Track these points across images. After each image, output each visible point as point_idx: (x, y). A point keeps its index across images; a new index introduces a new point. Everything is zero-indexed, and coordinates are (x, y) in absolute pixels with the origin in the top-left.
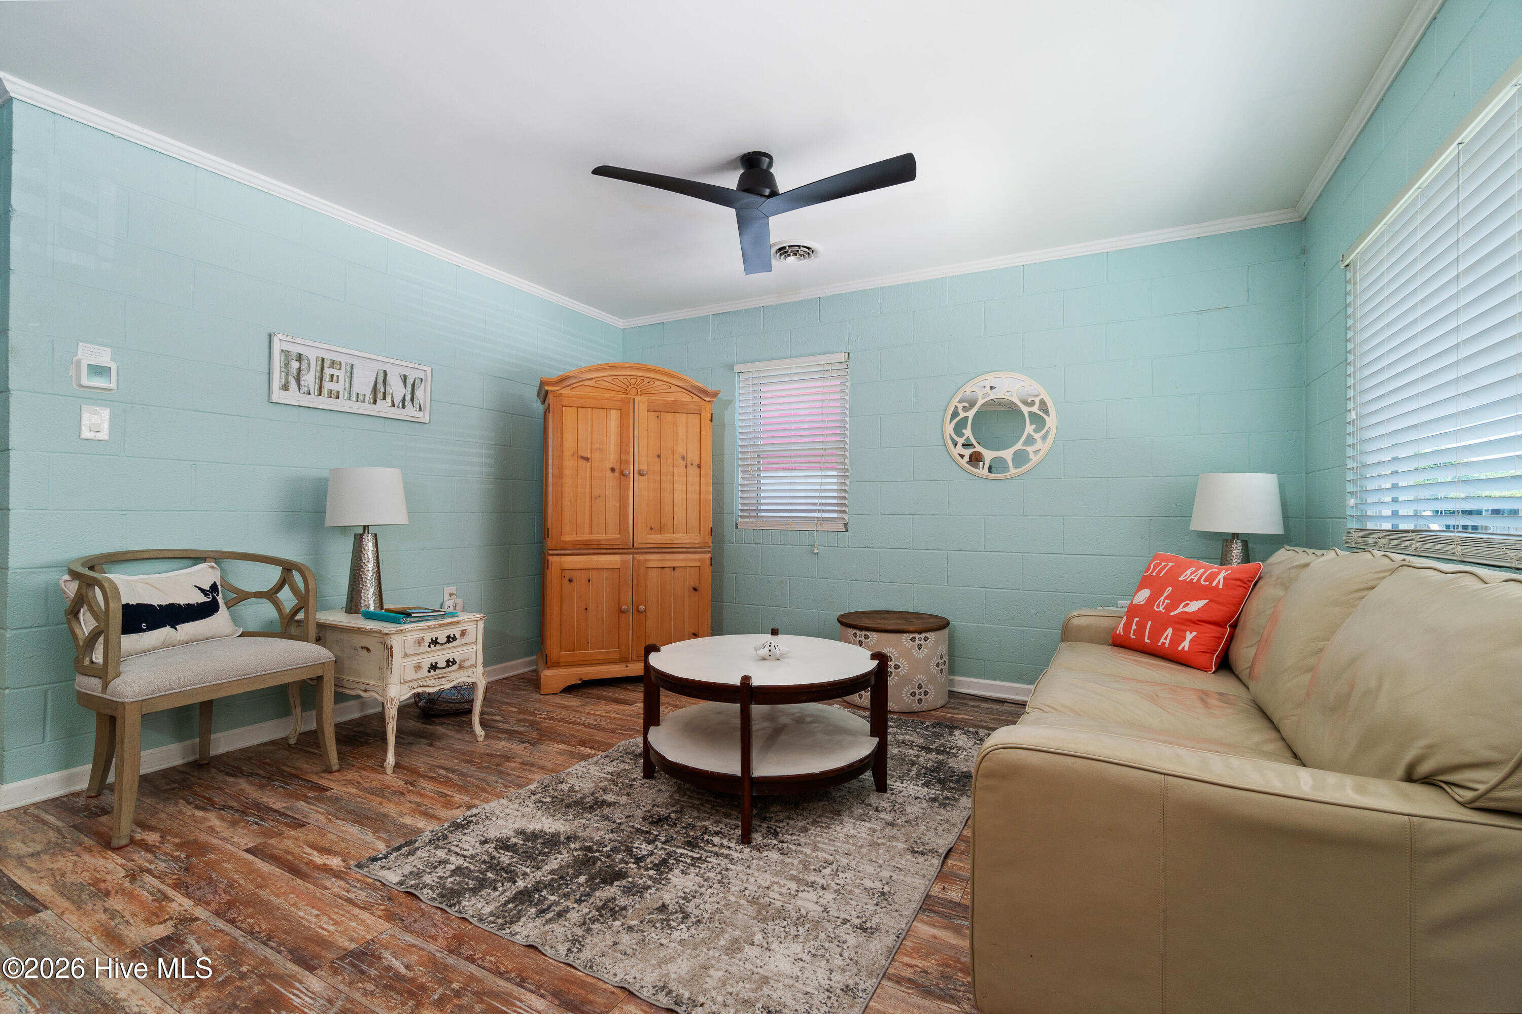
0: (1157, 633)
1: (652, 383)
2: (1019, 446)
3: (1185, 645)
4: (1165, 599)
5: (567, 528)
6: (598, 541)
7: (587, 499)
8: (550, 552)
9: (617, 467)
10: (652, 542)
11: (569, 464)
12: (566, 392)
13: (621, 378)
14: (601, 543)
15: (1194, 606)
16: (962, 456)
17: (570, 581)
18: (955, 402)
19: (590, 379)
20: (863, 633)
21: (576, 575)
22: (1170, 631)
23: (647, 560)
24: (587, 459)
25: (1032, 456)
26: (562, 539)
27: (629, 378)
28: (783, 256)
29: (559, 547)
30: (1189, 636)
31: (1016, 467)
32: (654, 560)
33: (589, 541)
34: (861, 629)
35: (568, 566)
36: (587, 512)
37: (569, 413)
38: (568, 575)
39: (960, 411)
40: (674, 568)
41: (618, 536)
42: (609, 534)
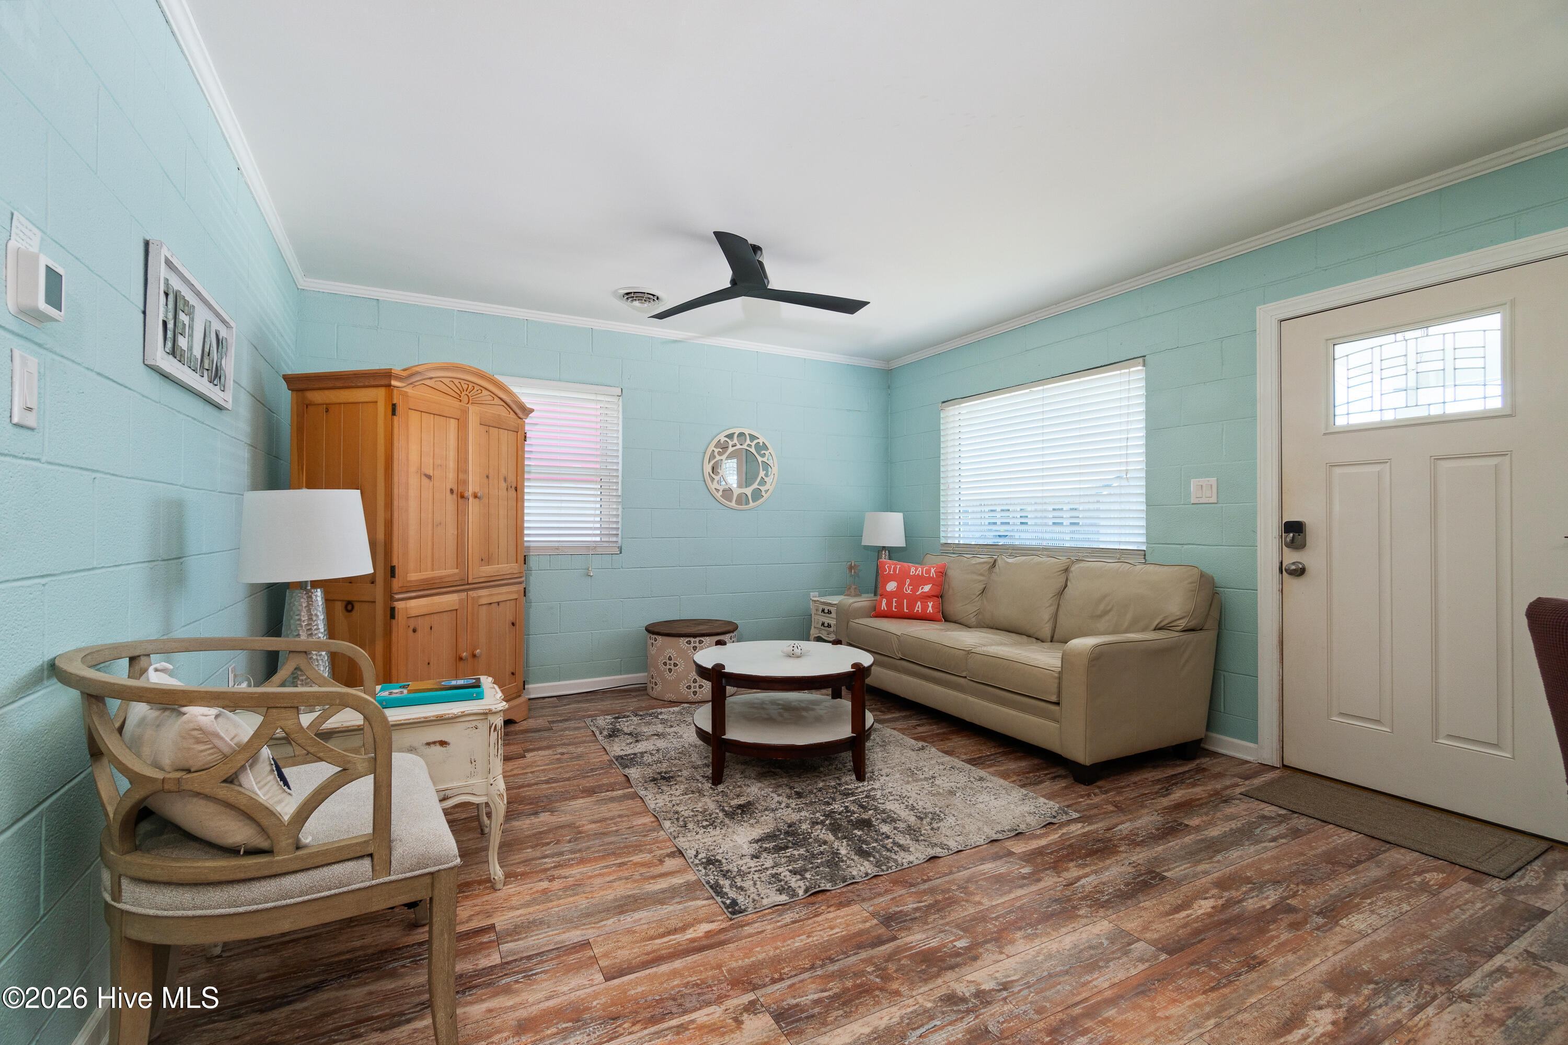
0: (911, 605)
1: (480, 391)
2: (755, 486)
3: (930, 609)
4: (909, 585)
5: (412, 565)
6: (441, 578)
7: (430, 526)
8: (397, 596)
9: (455, 489)
10: (484, 575)
11: (414, 481)
12: (409, 390)
13: (456, 382)
14: (444, 580)
15: (927, 588)
16: (717, 490)
17: (414, 631)
18: (712, 447)
19: (431, 378)
20: (697, 639)
21: (422, 624)
22: (919, 603)
23: (480, 597)
24: (429, 477)
25: (763, 493)
26: (408, 579)
27: (462, 382)
28: (630, 300)
29: (404, 590)
30: (930, 605)
31: (754, 501)
32: (484, 595)
33: (433, 579)
34: (695, 636)
35: (414, 613)
36: (430, 543)
37: (414, 416)
38: (412, 623)
39: (716, 454)
40: (498, 603)
41: (456, 571)
42: (448, 571)
